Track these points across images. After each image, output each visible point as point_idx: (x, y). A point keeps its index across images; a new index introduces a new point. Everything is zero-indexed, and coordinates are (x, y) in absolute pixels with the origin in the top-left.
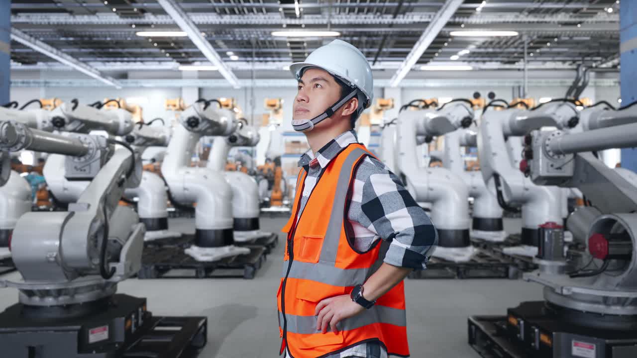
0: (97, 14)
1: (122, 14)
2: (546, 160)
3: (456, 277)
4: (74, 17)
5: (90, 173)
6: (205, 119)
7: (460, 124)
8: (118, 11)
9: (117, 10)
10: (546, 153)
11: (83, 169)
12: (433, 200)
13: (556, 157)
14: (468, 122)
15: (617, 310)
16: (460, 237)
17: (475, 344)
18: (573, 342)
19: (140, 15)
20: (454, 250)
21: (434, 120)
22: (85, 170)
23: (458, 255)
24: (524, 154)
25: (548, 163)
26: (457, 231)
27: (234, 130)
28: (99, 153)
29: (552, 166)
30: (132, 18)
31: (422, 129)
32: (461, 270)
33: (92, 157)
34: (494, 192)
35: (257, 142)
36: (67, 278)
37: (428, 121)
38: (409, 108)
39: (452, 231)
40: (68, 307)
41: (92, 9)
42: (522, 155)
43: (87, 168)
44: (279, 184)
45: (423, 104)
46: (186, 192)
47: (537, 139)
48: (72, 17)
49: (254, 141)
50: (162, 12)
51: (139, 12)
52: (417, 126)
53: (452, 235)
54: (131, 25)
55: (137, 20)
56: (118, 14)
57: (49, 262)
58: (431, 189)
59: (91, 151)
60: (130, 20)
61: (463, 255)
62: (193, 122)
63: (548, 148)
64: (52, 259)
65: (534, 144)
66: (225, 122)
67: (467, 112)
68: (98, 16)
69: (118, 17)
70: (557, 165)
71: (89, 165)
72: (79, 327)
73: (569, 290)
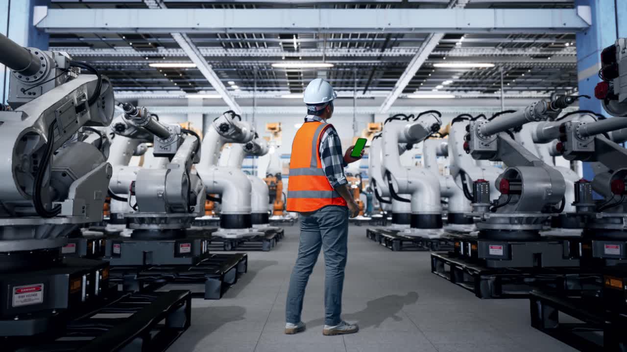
0: (115, 48)
1: (138, 47)
2: (478, 140)
3: (431, 250)
4: (94, 50)
5: (170, 151)
6: (233, 126)
7: (431, 129)
8: (134, 45)
9: (133, 43)
10: (478, 135)
11: (166, 148)
12: (411, 192)
13: (484, 138)
14: (436, 127)
15: (518, 227)
16: (434, 220)
17: (435, 271)
18: (490, 246)
19: (154, 48)
20: (429, 231)
21: (412, 128)
22: (167, 149)
23: (431, 234)
24: (465, 138)
25: (479, 142)
26: (431, 215)
27: (250, 139)
28: (176, 138)
29: (482, 144)
30: (146, 51)
31: (403, 137)
32: (434, 244)
33: (172, 140)
34: (461, 186)
35: (266, 153)
36: (166, 211)
37: (408, 130)
38: (393, 121)
39: (427, 215)
40: (165, 231)
41: (111, 43)
42: (464, 139)
43: (168, 147)
44: (280, 197)
45: (404, 117)
46: (215, 184)
47: (473, 127)
48: (92, 50)
49: (265, 151)
50: (176, 46)
51: (152, 46)
52: (399, 135)
53: (427, 219)
54: (145, 57)
55: (152, 53)
56: (133, 48)
57: (159, 197)
58: (410, 183)
59: (172, 136)
60: (144, 53)
61: (435, 234)
62: (224, 127)
63: (479, 132)
64: (161, 196)
65: (471, 130)
66: (245, 131)
67: (436, 120)
68: (115, 49)
69: (133, 50)
70: (485, 143)
71: (170, 145)
72: (174, 241)
73: (488, 216)
